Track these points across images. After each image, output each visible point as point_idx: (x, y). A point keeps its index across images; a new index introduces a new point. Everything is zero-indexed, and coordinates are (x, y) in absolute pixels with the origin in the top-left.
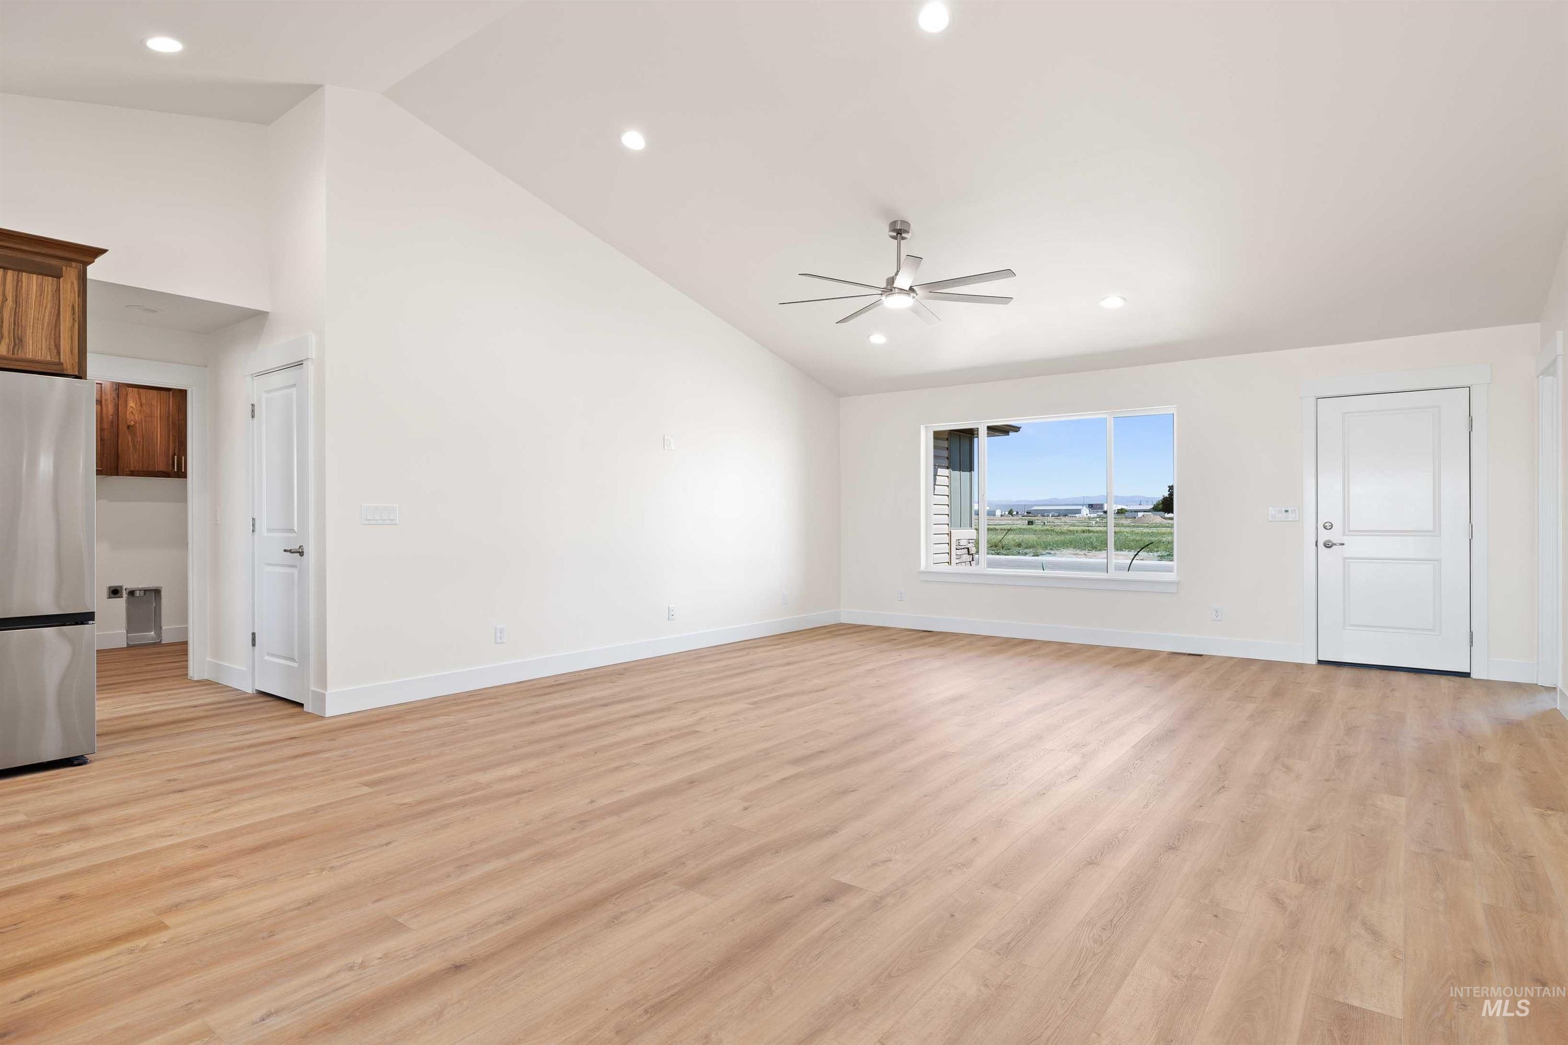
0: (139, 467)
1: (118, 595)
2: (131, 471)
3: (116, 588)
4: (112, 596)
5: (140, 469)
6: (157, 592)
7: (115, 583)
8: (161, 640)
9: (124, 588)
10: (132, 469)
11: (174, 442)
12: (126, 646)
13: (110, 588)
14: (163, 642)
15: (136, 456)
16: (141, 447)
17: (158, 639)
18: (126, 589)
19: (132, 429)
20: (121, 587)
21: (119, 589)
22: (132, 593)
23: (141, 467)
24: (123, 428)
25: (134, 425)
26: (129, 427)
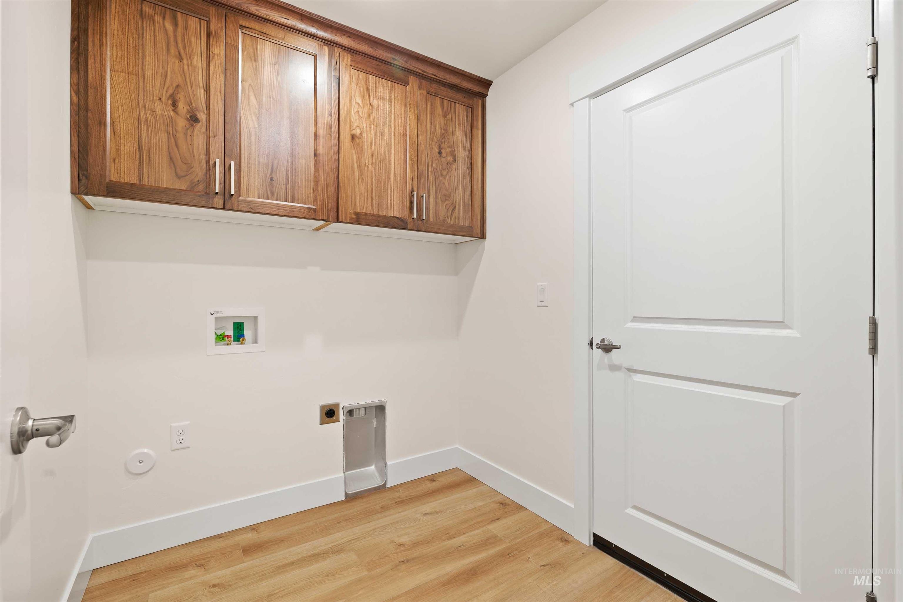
0: (367, 207)
1: (334, 418)
2: (357, 214)
3: (331, 408)
4: (327, 419)
5: (369, 212)
6: (381, 409)
7: (329, 401)
8: (385, 483)
9: (341, 407)
10: (358, 210)
11: (412, 171)
12: (343, 498)
13: (323, 407)
14: (388, 486)
15: (363, 188)
16: (370, 175)
17: (383, 481)
18: (343, 408)
19: (357, 140)
20: (337, 405)
21: (334, 408)
22: (350, 412)
23: (370, 208)
24: (345, 138)
25: (361, 134)
26: (353, 137)
